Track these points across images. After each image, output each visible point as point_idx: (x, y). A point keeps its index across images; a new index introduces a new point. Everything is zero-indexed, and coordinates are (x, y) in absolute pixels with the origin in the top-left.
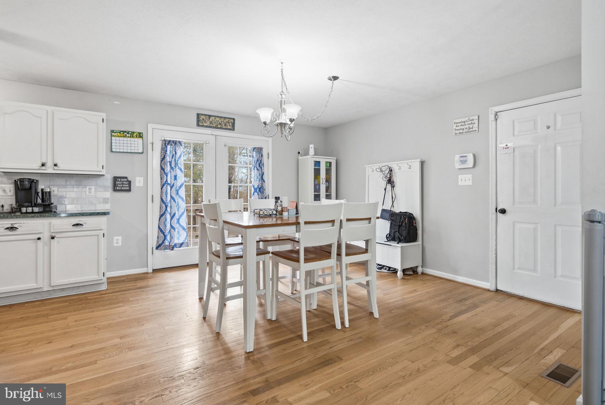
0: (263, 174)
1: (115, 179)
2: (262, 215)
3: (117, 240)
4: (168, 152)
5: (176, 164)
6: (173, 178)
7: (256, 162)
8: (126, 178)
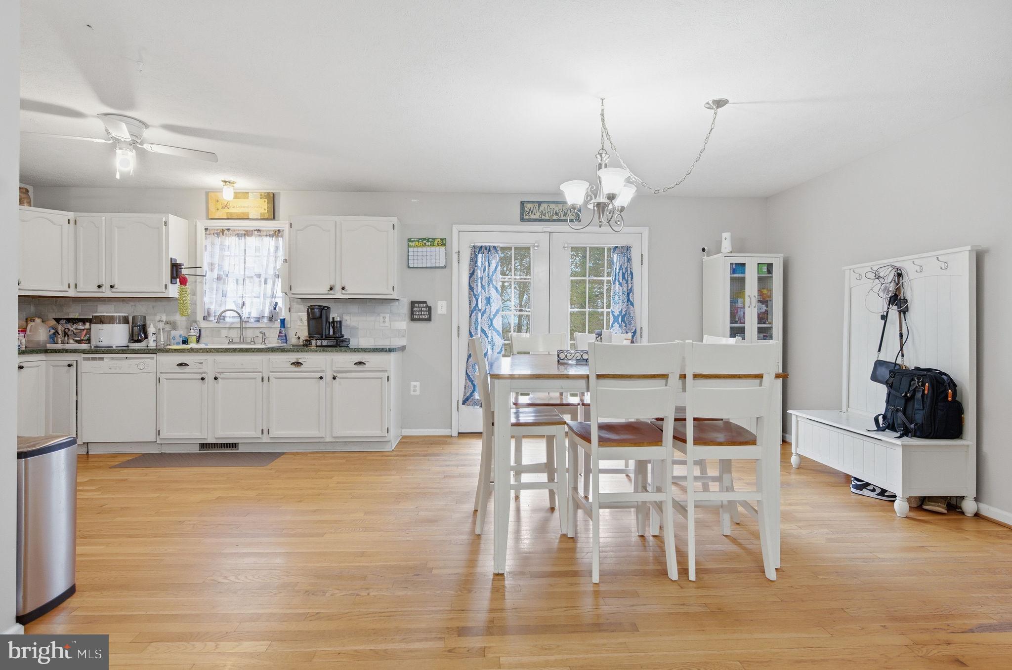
0: (630, 292)
1: (413, 304)
2: (562, 360)
3: (415, 386)
4: (479, 263)
5: (490, 281)
6: (484, 302)
7: (617, 271)
8: (425, 302)
